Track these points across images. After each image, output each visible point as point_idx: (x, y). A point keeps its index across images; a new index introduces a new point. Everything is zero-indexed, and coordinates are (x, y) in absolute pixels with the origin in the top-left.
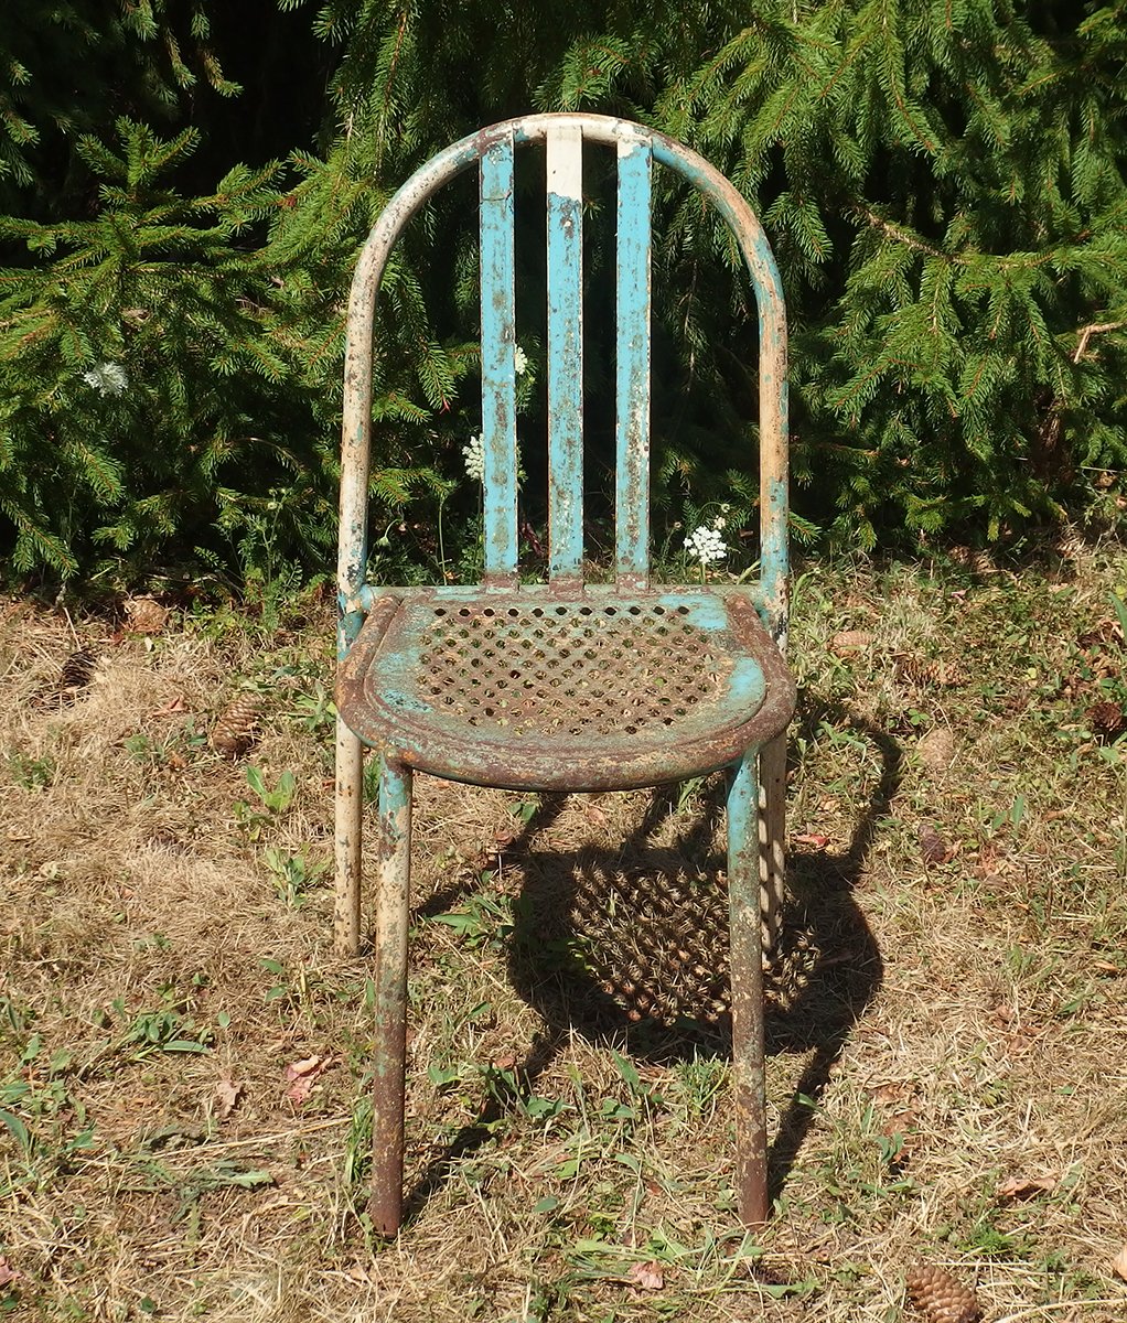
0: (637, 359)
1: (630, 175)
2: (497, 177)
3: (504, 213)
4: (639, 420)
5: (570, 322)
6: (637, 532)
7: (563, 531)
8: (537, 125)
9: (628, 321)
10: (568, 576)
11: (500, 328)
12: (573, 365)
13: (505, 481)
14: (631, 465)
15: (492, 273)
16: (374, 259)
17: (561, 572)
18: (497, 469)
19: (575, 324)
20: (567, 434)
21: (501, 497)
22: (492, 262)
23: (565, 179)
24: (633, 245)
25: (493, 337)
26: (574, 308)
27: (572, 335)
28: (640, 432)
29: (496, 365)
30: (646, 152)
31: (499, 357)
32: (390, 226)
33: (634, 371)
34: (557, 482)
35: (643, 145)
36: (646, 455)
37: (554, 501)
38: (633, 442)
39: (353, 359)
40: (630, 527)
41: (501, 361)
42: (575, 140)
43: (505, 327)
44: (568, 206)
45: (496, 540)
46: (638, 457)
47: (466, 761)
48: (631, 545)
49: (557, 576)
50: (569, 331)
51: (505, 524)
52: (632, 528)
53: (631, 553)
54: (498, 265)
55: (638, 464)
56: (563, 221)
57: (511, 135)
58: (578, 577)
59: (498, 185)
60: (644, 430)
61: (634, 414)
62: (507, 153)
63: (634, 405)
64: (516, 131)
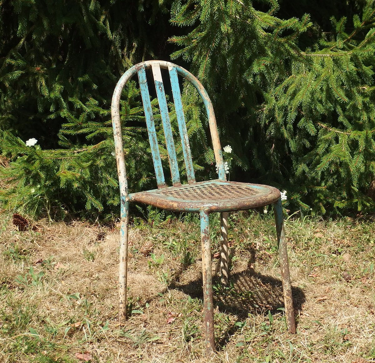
0: (182, 122)
1: (172, 75)
2: (142, 76)
3: (146, 86)
4: (186, 138)
5: (166, 114)
6: (191, 168)
7: (174, 170)
8: (149, 63)
9: (179, 112)
10: (177, 183)
11: (150, 117)
12: (169, 125)
13: (158, 159)
14: (186, 151)
17: (175, 182)
18: (156, 156)
20: (170, 144)
21: (158, 163)
22: (145, 100)
23: (158, 77)
24: (176, 93)
25: (149, 120)
26: (166, 110)
28: (187, 142)
30: (175, 69)
33: (182, 126)
34: (171, 157)
35: (174, 67)
36: (189, 147)
37: (171, 162)
38: (186, 144)
39: (117, 128)
41: (151, 126)
42: (158, 67)
43: (151, 117)
44: (160, 84)
45: (159, 175)
46: (187, 148)
48: (190, 172)
50: (166, 116)
51: (160, 171)
52: (189, 167)
54: (147, 100)
55: (188, 150)
56: (159, 88)
58: (179, 183)
59: (143, 79)
61: (184, 137)
62: (144, 70)
63: (184, 135)
64: (145, 65)
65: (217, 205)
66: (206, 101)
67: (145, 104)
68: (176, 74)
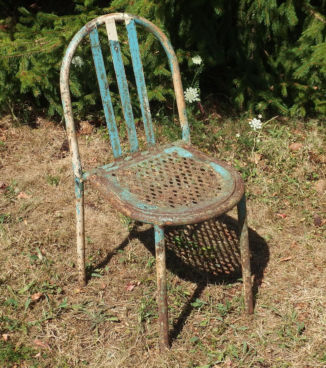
0: (142, 84)
1: (130, 30)
2: (94, 38)
3: (99, 50)
4: (146, 102)
5: (123, 78)
6: (151, 134)
7: (132, 140)
8: (102, 20)
9: (137, 74)
11: (104, 85)
12: (126, 91)
13: (114, 130)
14: (146, 115)
15: (99, 69)
16: (67, 74)
17: (134, 152)
18: (112, 127)
19: (124, 78)
20: (128, 111)
21: (114, 135)
22: (98, 66)
23: (113, 35)
24: (135, 50)
25: (103, 88)
26: (123, 74)
27: (124, 82)
28: (147, 105)
29: (105, 97)
30: (133, 22)
31: (105, 94)
32: (69, 62)
33: (142, 88)
34: (129, 126)
35: (132, 20)
36: (149, 111)
37: (129, 132)
38: (145, 108)
39: (67, 106)
40: (149, 133)
41: (106, 95)
42: (113, 23)
43: (106, 84)
44: (115, 43)
45: (115, 148)
46: (147, 112)
47: (188, 219)
48: (150, 138)
49: (133, 153)
50: (123, 81)
51: (117, 143)
53: (151, 141)
54: (100, 66)
55: (148, 114)
56: (115, 48)
57: (96, 25)
58: (138, 152)
59: (95, 41)
60: (147, 104)
61: (144, 100)
62: (96, 30)
63: (144, 98)
64: (97, 23)
65: (171, 220)
66: (169, 54)
67: (99, 71)
68: (134, 27)
